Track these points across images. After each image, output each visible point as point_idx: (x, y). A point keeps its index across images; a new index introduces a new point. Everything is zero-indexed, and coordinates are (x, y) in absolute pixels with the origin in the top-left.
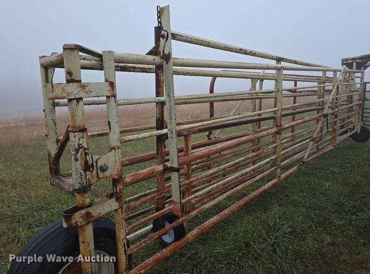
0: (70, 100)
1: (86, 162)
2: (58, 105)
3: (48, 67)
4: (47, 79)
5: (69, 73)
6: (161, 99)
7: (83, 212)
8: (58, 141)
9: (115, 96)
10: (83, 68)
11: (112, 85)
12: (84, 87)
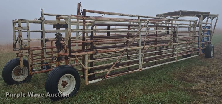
0: (19, 30)
1: (22, 43)
2: (16, 31)
3: (14, 23)
4: (14, 26)
5: (19, 25)
6: (42, 31)
7: (21, 54)
8: (16, 40)
9: (29, 30)
10: (22, 23)
11: (28, 27)
12: (22, 28)
